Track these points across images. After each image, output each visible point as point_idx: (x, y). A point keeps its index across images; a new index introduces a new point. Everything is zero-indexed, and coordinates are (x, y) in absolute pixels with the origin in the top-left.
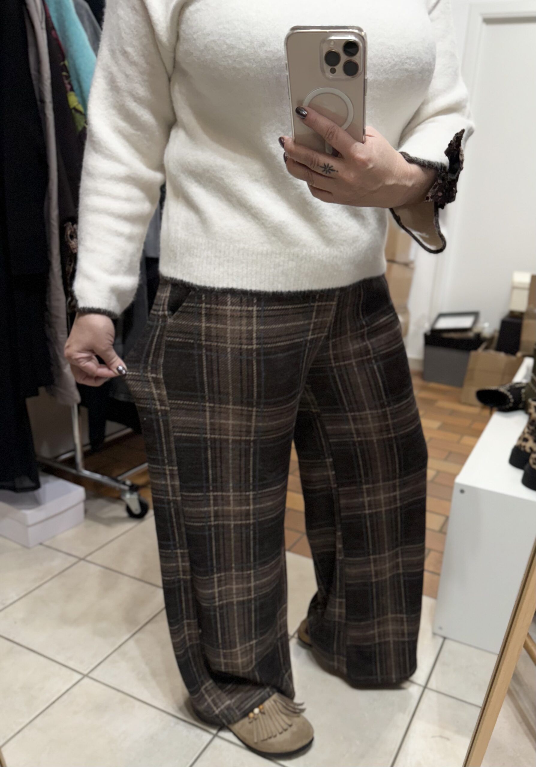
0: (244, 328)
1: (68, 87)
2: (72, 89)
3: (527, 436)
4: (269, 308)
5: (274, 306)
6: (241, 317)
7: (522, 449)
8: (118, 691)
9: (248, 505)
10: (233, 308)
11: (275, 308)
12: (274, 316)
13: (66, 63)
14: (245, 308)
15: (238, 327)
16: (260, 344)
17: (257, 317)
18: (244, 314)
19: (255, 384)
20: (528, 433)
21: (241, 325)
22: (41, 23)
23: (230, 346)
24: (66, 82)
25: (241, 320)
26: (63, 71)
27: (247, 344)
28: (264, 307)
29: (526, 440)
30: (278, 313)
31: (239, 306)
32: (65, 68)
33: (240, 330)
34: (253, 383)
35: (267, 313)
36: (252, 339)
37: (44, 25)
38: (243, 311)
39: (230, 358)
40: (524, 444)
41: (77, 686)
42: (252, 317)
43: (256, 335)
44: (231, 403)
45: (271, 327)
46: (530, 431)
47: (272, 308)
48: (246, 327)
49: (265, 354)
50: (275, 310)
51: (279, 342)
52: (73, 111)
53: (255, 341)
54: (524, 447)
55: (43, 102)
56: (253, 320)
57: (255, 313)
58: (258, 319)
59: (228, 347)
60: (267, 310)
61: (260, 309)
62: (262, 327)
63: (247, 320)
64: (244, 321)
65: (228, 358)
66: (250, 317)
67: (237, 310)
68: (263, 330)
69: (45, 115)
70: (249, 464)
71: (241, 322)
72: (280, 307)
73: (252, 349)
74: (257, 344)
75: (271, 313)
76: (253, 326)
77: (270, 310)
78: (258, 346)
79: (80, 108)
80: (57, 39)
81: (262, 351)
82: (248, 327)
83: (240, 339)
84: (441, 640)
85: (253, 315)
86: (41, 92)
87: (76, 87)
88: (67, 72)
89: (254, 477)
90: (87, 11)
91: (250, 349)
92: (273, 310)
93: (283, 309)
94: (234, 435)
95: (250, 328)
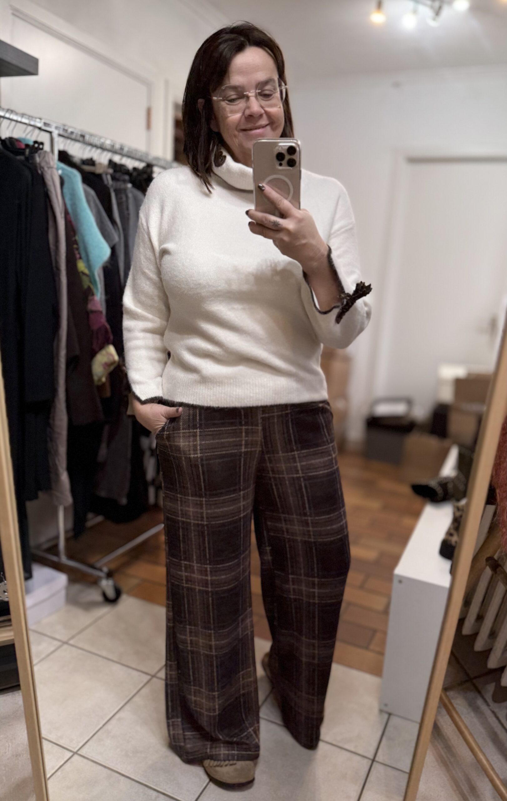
0: (191, 443)
1: (78, 256)
2: (80, 258)
3: (452, 531)
4: (208, 430)
5: (211, 428)
6: (189, 436)
7: (449, 543)
8: (105, 767)
9: (206, 575)
10: (184, 431)
11: (212, 429)
12: (212, 435)
13: (77, 238)
14: (192, 431)
15: (187, 443)
16: (202, 453)
17: (200, 436)
18: (191, 434)
19: (202, 480)
20: (453, 529)
21: (189, 442)
22: (61, 214)
23: (184, 456)
24: (76, 252)
25: (189, 438)
26: (74, 244)
27: (194, 454)
28: (204, 429)
29: (451, 535)
30: (215, 433)
31: (188, 430)
32: (76, 242)
33: (189, 445)
34: (200, 479)
35: (206, 433)
36: (197, 450)
37: (63, 215)
38: (191, 432)
39: (184, 464)
41: (68, 764)
42: (196, 436)
43: (200, 448)
44: (190, 495)
45: (210, 442)
47: (210, 430)
48: (193, 443)
49: (206, 460)
50: (212, 431)
51: (216, 452)
52: (81, 274)
53: (199, 452)
54: (450, 541)
55: (58, 269)
56: (197, 438)
57: (198, 433)
58: (201, 437)
59: (183, 457)
60: (206, 431)
61: (202, 430)
62: (203, 442)
63: (193, 438)
64: (191, 439)
65: (183, 464)
66: (195, 436)
67: (187, 432)
68: (204, 444)
69: (60, 279)
70: (205, 543)
71: (189, 440)
72: (216, 429)
73: (197, 457)
74: (201, 453)
75: (209, 433)
76: (197, 441)
77: (209, 431)
78: (201, 455)
79: (86, 271)
80: (70, 222)
81: (204, 458)
82: (194, 442)
83: (189, 451)
84: (386, 716)
85: (197, 434)
86: (57, 262)
87: (83, 255)
88: (77, 244)
89: (210, 554)
90: (93, 197)
91: (196, 457)
92: (210, 431)
93: (218, 431)
94: (194, 520)
95: (195, 443)
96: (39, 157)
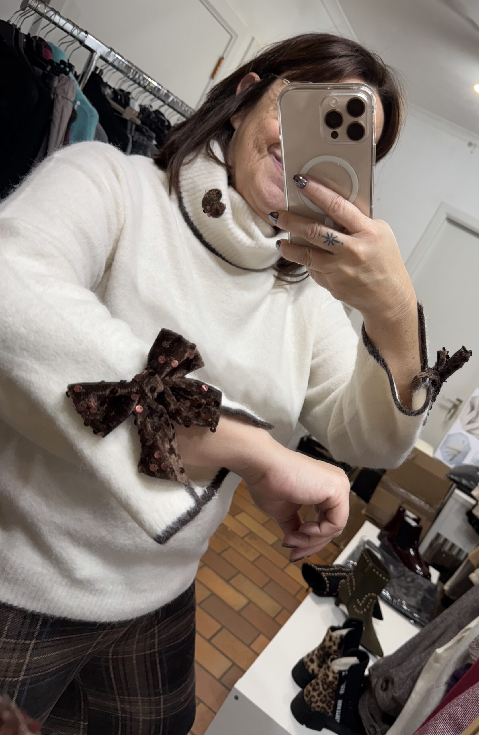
0: (14, 661)
3: (314, 657)
6: (14, 649)
7: (306, 667)
10: (8, 640)
15: (6, 660)
17: (34, 651)
18: (18, 646)
20: (316, 655)
21: (11, 658)
25: (13, 652)
27: (12, 677)
29: (312, 661)
31: (15, 639)
33: (9, 663)
36: (20, 672)
38: (19, 643)
40: (309, 663)
42: (27, 650)
43: (27, 668)
46: (318, 655)
48: (17, 660)
53: (22, 675)
54: (309, 666)
56: (27, 654)
57: (32, 646)
62: (35, 659)
63: (20, 652)
64: (16, 654)
66: (24, 649)
67: (12, 643)
71: (12, 655)
73: (17, 681)
74: (24, 677)
76: (25, 659)
82: (19, 660)
85: (29, 648)
91: (15, 681)
95: (21, 661)
96: (59, 81)
